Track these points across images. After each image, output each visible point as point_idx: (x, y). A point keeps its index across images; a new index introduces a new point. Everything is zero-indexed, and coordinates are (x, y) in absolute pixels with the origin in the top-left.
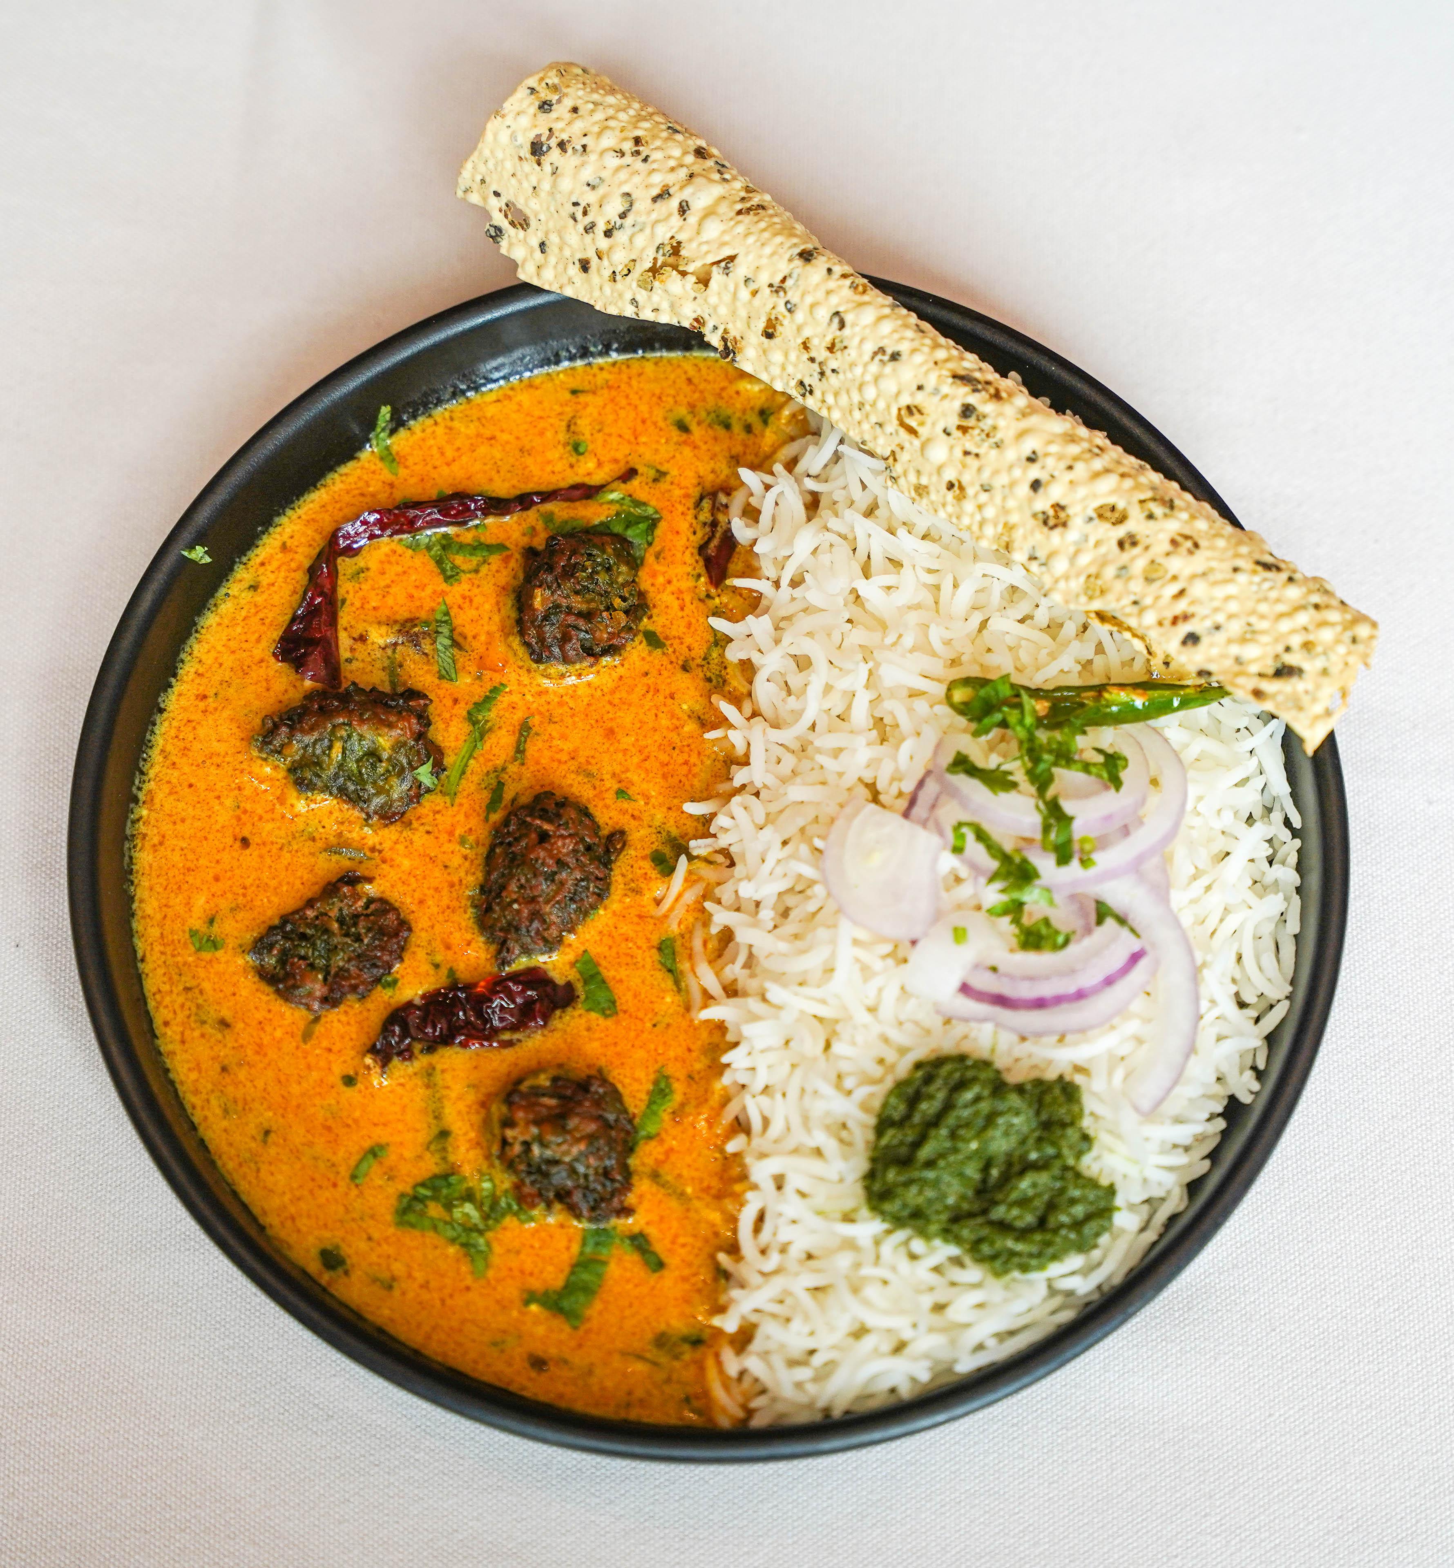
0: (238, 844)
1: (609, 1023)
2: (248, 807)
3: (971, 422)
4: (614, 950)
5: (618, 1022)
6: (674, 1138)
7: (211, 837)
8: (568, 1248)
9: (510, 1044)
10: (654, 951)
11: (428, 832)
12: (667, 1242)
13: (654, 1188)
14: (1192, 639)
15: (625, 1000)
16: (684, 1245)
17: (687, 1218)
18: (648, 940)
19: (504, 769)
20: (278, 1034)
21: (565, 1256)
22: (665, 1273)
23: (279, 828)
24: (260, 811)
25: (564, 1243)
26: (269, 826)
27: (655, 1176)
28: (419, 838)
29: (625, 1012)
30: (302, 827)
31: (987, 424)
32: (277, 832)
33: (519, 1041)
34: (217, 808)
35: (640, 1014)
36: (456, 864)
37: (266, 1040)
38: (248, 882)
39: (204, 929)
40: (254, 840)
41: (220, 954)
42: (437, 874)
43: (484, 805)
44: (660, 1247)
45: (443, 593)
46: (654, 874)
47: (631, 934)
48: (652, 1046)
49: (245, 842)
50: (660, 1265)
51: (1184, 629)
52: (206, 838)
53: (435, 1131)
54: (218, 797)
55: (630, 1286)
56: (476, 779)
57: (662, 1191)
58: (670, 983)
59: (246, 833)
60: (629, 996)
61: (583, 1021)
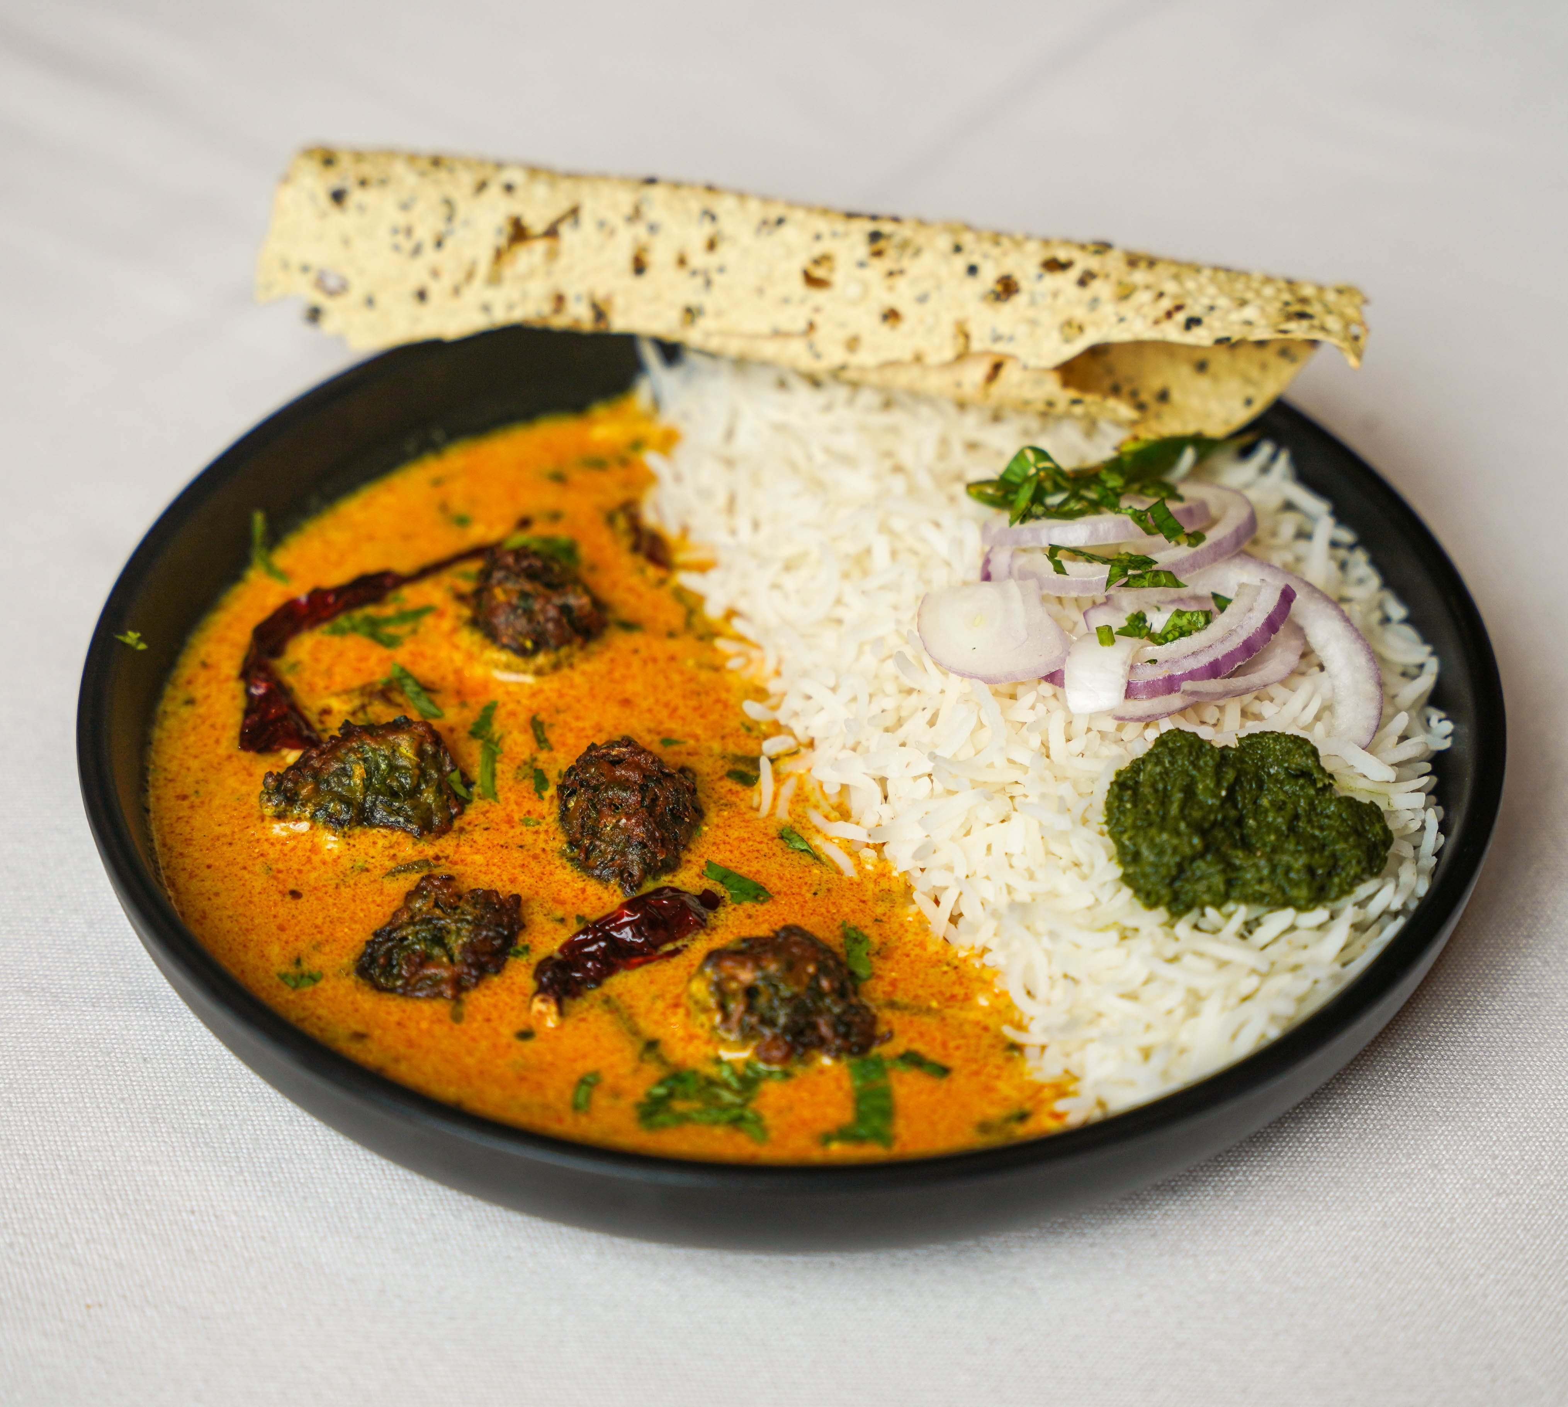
0: (288, 898)
1: (766, 906)
2: (280, 866)
3: (882, 244)
4: (736, 853)
5: (775, 903)
6: (892, 970)
7: (255, 899)
8: (840, 1088)
9: (676, 952)
10: (777, 841)
11: (487, 829)
12: (939, 1049)
13: (898, 1013)
14: (1193, 322)
15: (774, 884)
16: (958, 1048)
17: (946, 1025)
18: (766, 834)
19: (535, 760)
20: (424, 1025)
21: (840, 1095)
22: (954, 1075)
23: (326, 872)
24: (295, 866)
25: (832, 1086)
26: (314, 875)
27: (892, 1005)
28: (479, 836)
29: (779, 893)
30: (349, 865)
31: (896, 240)
32: (325, 876)
33: (686, 946)
34: (247, 876)
35: (795, 890)
36: (531, 841)
37: (414, 1033)
38: (319, 921)
39: (292, 970)
40: (304, 890)
41: (321, 984)
42: (516, 855)
43: (532, 791)
44: (934, 1054)
45: (390, 658)
46: (738, 787)
47: (746, 836)
48: (823, 910)
49: (295, 895)
50: (944, 1071)
51: (1181, 317)
52: (251, 902)
53: (640, 1046)
54: (245, 868)
55: (924, 1097)
56: (510, 775)
57: (907, 1013)
58: (809, 859)
59: (291, 886)
60: (775, 880)
61: (741, 912)
